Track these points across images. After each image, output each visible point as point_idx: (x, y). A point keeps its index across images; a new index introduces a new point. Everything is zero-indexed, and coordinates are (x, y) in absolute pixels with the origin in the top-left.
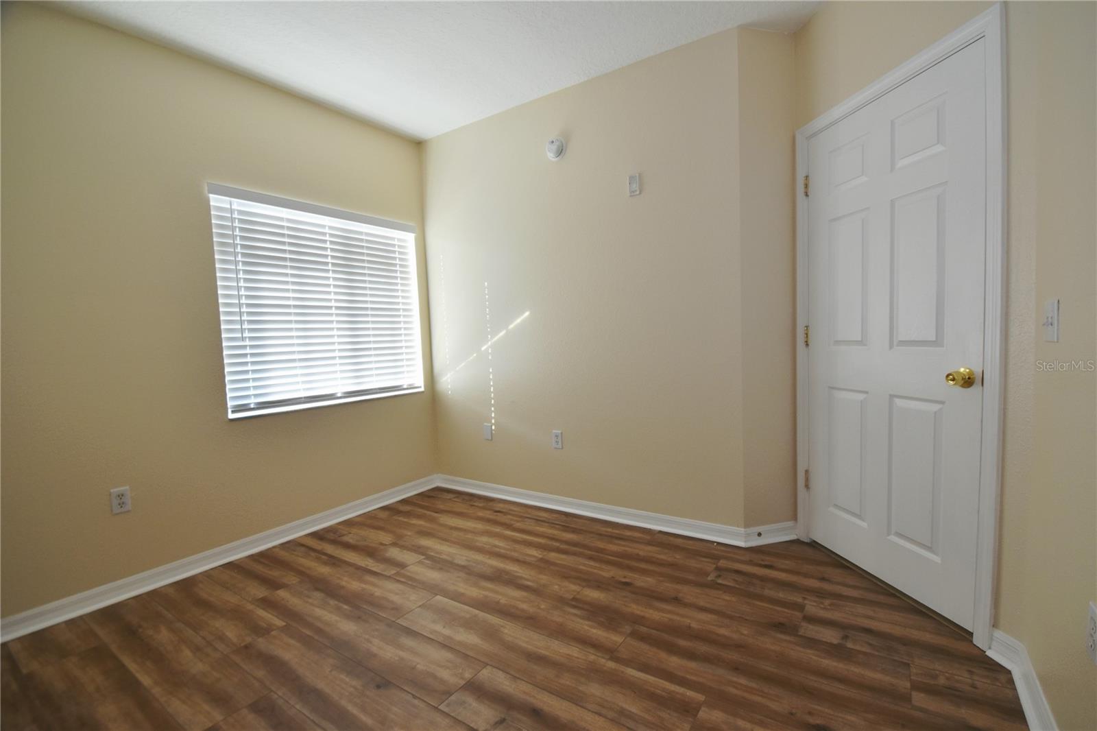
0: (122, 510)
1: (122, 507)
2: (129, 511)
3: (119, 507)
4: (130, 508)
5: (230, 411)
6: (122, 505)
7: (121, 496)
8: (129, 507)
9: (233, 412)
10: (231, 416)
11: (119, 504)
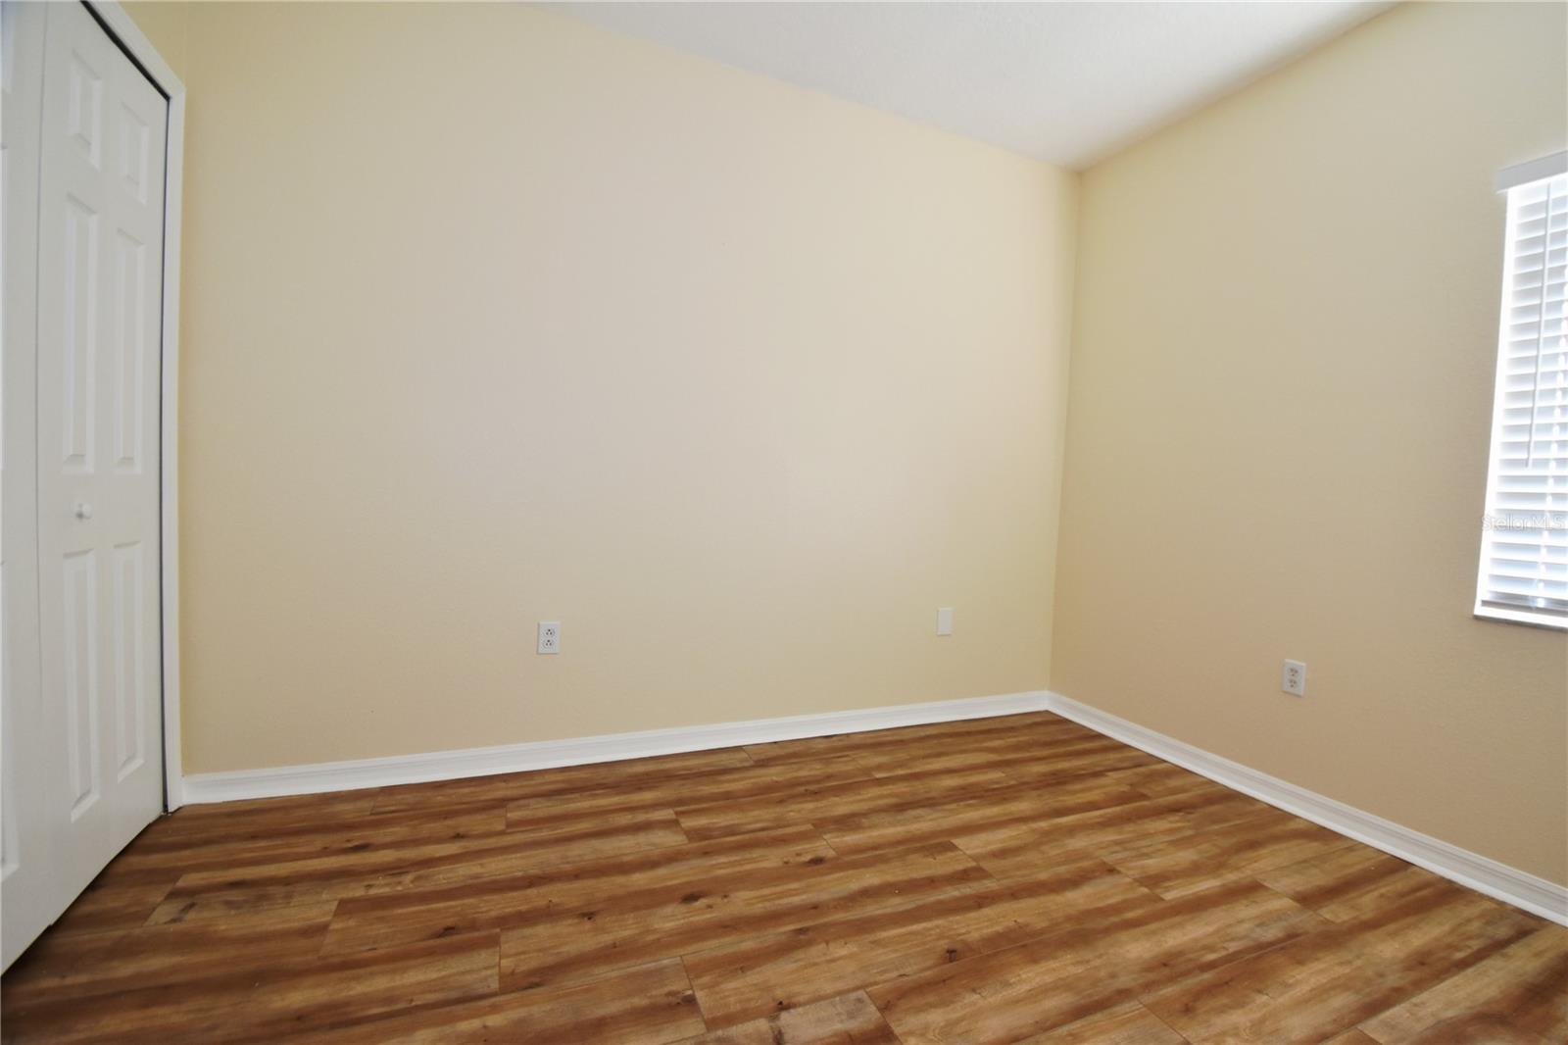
0: (1291, 690)
1: (1292, 686)
2: (1298, 696)
3: (1289, 684)
4: (1302, 693)
5: (1478, 603)
6: (1293, 683)
7: (1294, 671)
8: (1301, 689)
9: (1485, 603)
10: (1480, 610)
11: (1291, 681)
